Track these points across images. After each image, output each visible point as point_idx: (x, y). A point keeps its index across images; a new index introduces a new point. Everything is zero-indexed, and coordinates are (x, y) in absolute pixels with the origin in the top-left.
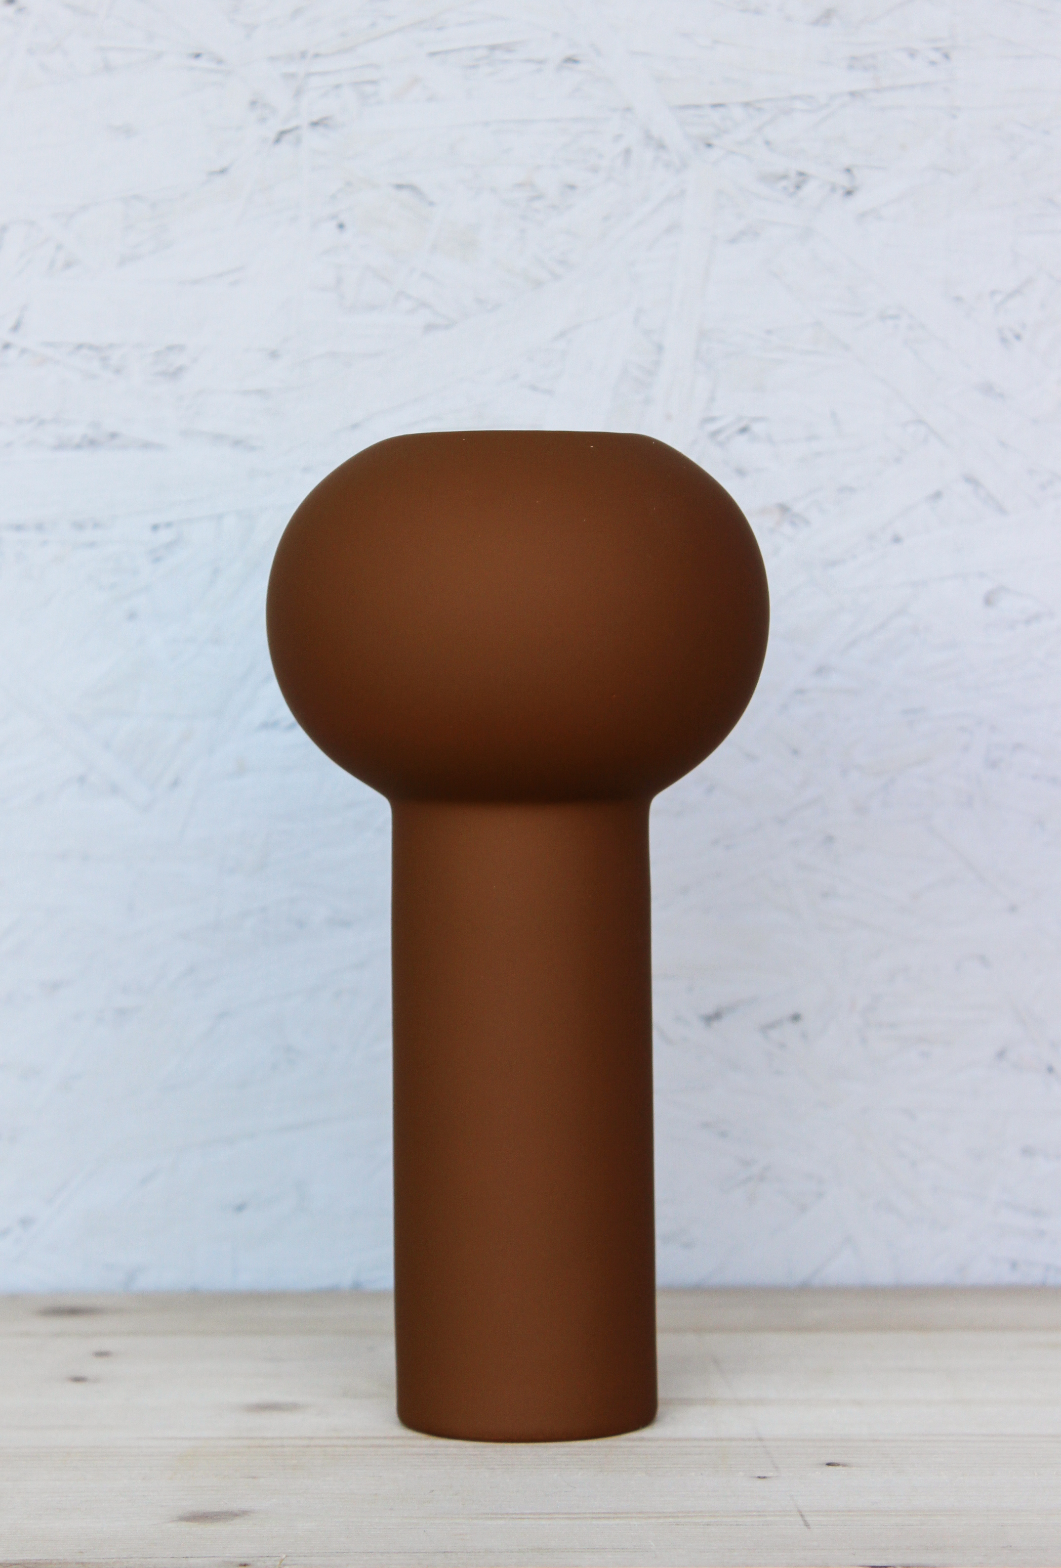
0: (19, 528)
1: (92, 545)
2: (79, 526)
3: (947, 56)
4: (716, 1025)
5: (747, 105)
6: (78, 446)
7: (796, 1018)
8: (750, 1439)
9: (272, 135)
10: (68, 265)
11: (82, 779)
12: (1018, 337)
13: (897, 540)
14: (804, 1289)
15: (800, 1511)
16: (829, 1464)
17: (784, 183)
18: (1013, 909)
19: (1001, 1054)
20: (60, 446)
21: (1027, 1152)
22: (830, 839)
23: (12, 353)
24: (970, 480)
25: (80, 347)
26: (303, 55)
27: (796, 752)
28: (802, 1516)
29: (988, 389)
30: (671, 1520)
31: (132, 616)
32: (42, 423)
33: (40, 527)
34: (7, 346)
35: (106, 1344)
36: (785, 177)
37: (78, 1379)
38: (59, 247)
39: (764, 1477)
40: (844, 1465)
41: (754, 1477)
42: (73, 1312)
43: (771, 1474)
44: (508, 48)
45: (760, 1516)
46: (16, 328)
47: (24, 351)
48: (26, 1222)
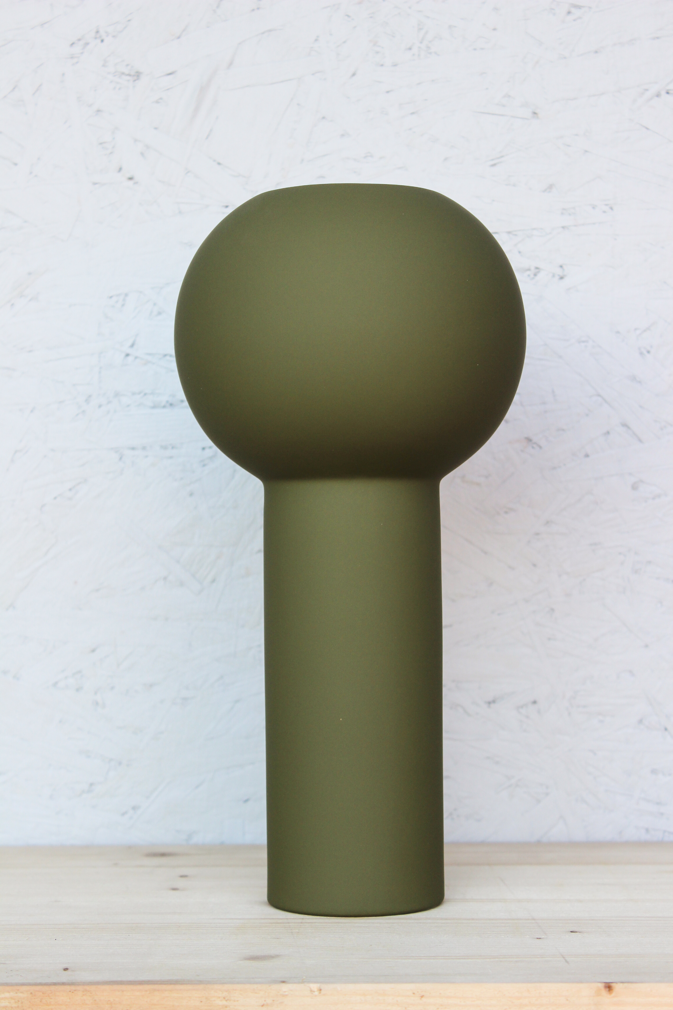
0: (133, 449)
1: (171, 457)
2: (165, 448)
3: (611, 209)
4: (492, 705)
5: (509, 233)
6: (164, 407)
7: (535, 702)
8: (528, 919)
10: (159, 313)
11: (165, 578)
12: (648, 352)
13: (587, 456)
14: (538, 843)
15: (562, 955)
16: (571, 932)
17: (528, 273)
18: (646, 646)
19: (640, 721)
20: (154, 407)
21: (654, 772)
22: (553, 610)
23: (130, 359)
24: (625, 425)
25: (165, 355)
27: (535, 565)
28: (564, 957)
29: (633, 378)
30: (497, 959)
31: (191, 494)
32: (145, 394)
33: (144, 448)
34: (127, 355)
35: (184, 871)
36: (529, 270)
37: (174, 889)
38: (155, 304)
39: (540, 938)
40: (580, 932)
41: (535, 938)
42: (163, 855)
43: (543, 937)
45: (542, 957)
46: (132, 346)
47: (136, 358)
48: (134, 808)
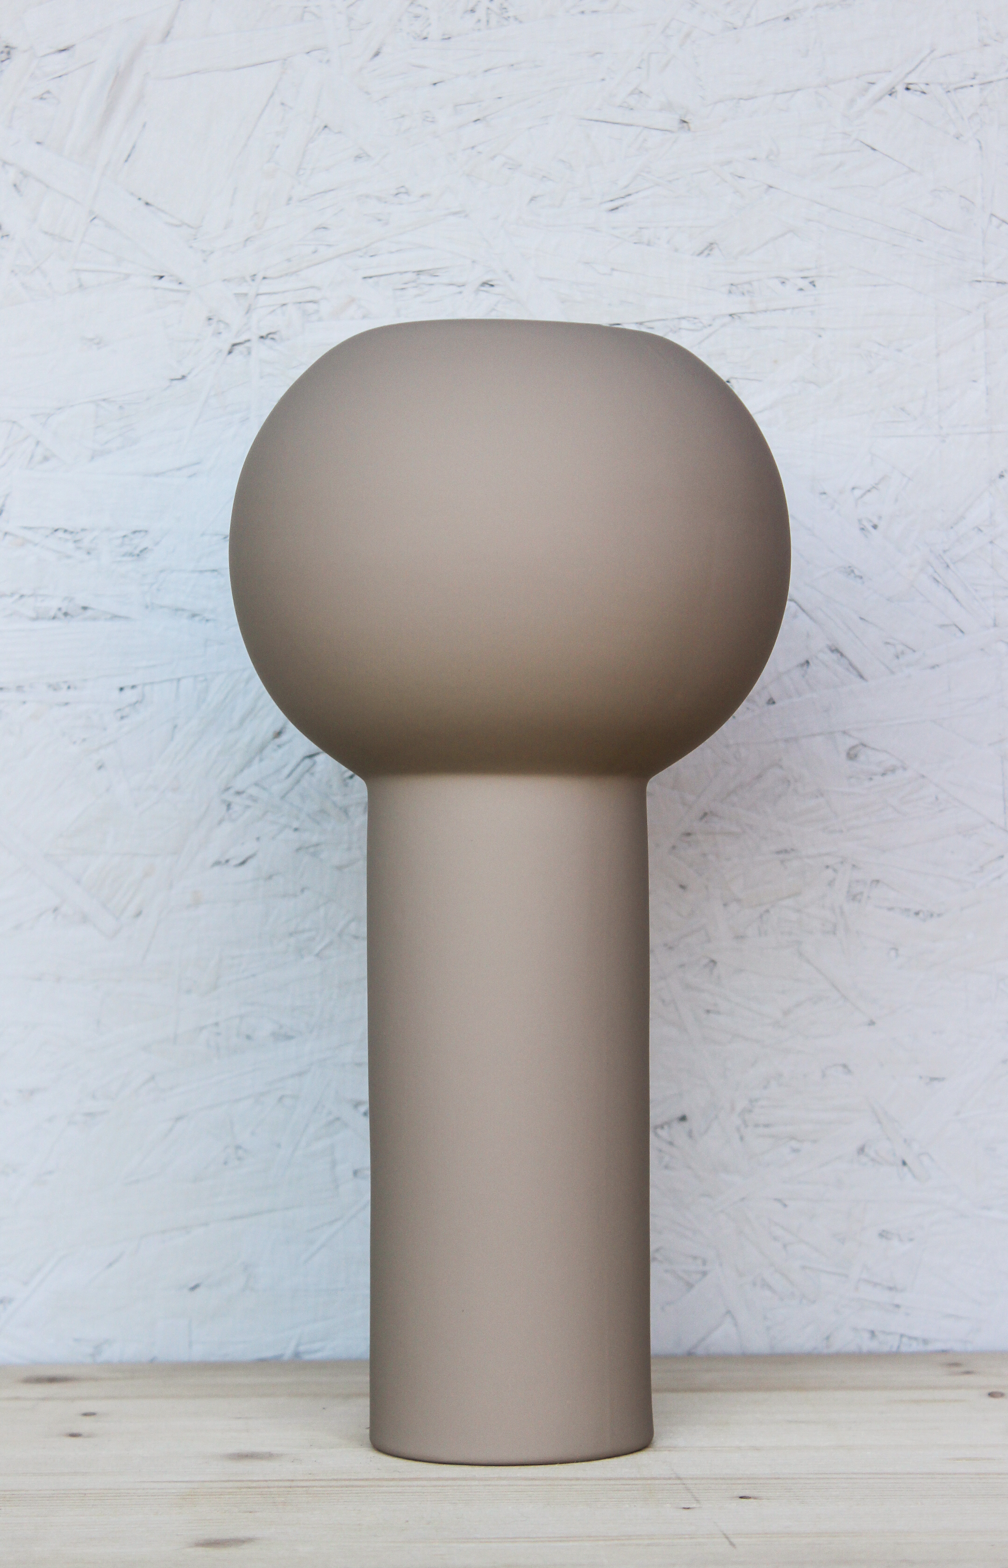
1: (66, 704)
2: (55, 688)
3: (813, 283)
6: (54, 618)
7: (683, 1118)
8: (670, 1479)
9: (227, 348)
10: (46, 459)
11: (56, 910)
12: (875, 527)
13: (771, 702)
14: (690, 1355)
15: (724, 1534)
16: (741, 1497)
18: (872, 1023)
19: (861, 1150)
20: (36, 619)
21: (883, 1235)
22: (714, 962)
24: (835, 650)
25: (56, 530)
26: (253, 277)
27: (683, 887)
28: (727, 1538)
29: (850, 571)
30: (616, 1542)
31: (101, 767)
32: (22, 596)
33: (19, 688)
35: (90, 1406)
37: (73, 1435)
38: (38, 443)
39: (689, 1508)
40: (755, 1498)
41: (680, 1508)
42: (52, 1380)
43: (694, 1505)
44: (432, 273)
45: (691, 1538)
47: (6, 534)
